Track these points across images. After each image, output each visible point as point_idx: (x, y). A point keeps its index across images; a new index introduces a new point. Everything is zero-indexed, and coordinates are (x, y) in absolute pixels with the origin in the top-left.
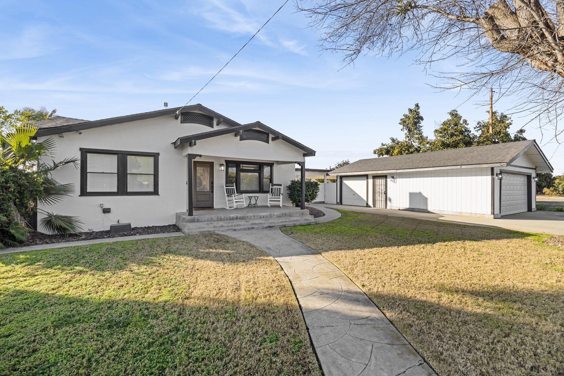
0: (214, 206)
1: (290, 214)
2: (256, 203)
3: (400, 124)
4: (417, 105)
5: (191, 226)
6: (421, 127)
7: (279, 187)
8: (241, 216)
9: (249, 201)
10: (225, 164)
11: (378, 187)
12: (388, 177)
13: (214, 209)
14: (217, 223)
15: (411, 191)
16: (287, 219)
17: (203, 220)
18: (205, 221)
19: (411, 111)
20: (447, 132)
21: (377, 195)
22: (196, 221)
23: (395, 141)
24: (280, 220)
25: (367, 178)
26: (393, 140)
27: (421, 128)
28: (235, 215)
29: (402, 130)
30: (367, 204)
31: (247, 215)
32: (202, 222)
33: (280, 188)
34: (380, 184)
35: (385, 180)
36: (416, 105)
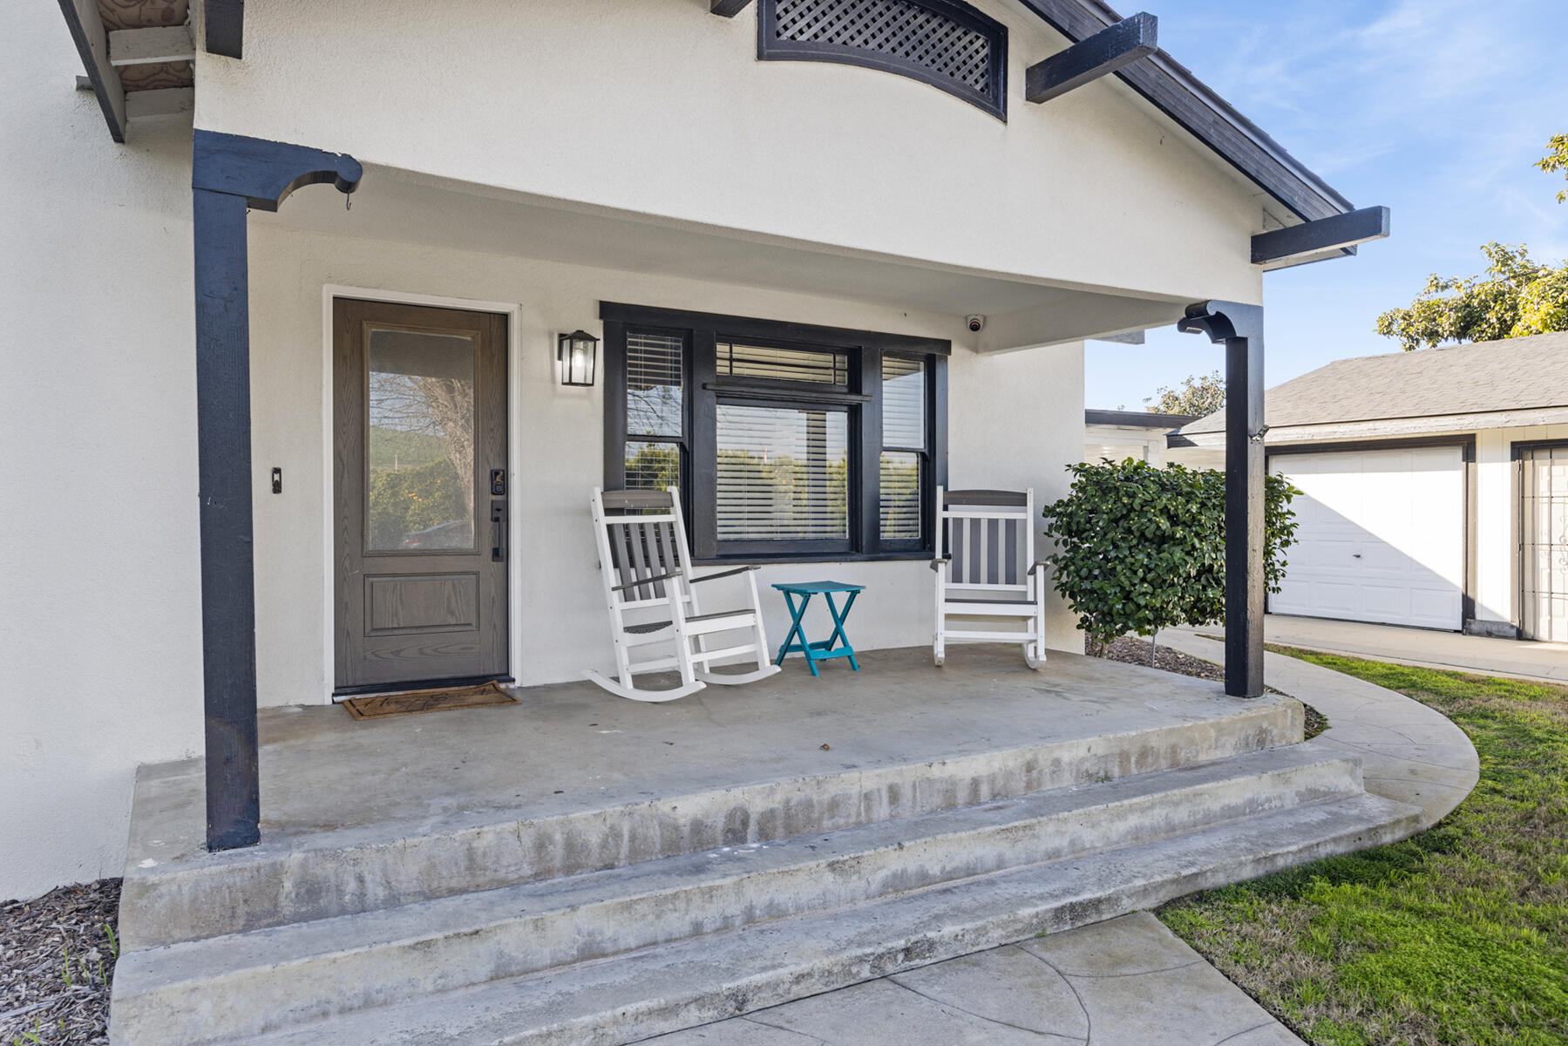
0: (515, 672)
1: (1174, 749)
2: (838, 632)
5: (205, 1007)
7: (1002, 514)
8: (776, 802)
9: (790, 622)
10: (598, 333)
13: (509, 699)
14: (538, 925)
16: (1177, 804)
17: (376, 891)
18: (393, 902)
22: (287, 909)
24: (1121, 816)
25: (1470, 455)
28: (719, 794)
30: (1468, 606)
31: (833, 789)
32: (362, 907)
33: (1011, 524)
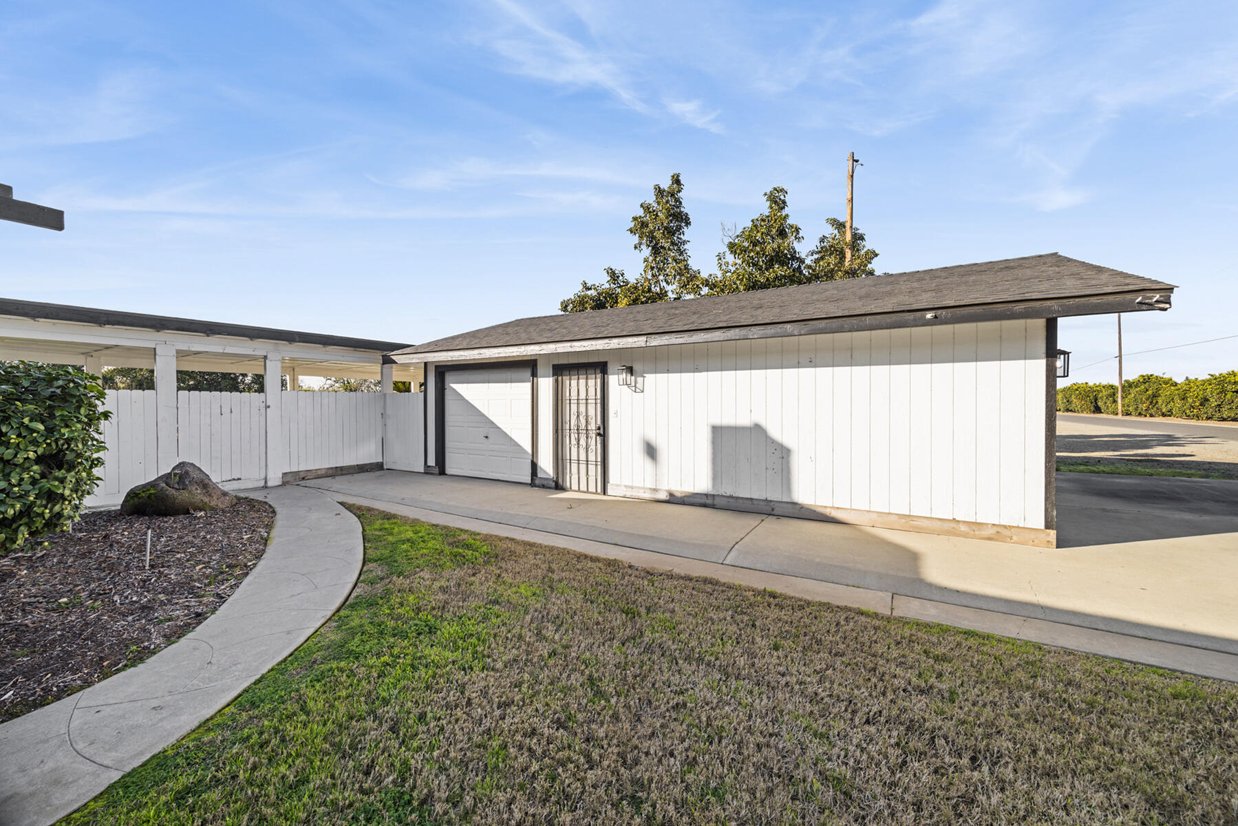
3: (631, 231)
4: (677, 180)
6: (685, 242)
11: (574, 407)
12: (610, 368)
15: (718, 422)
19: (660, 192)
20: (763, 250)
21: (570, 441)
23: (618, 277)
26: (613, 276)
27: (686, 247)
29: (636, 248)
30: (534, 468)
34: (583, 395)
35: (599, 381)
36: (673, 177)
